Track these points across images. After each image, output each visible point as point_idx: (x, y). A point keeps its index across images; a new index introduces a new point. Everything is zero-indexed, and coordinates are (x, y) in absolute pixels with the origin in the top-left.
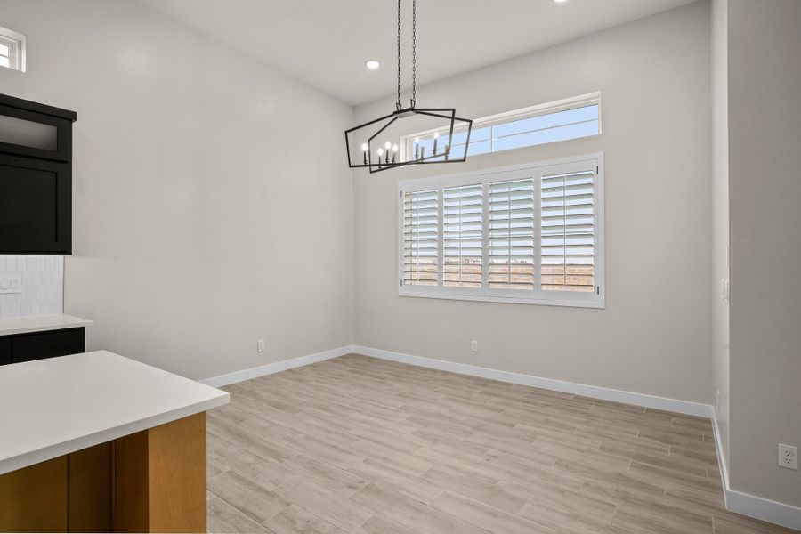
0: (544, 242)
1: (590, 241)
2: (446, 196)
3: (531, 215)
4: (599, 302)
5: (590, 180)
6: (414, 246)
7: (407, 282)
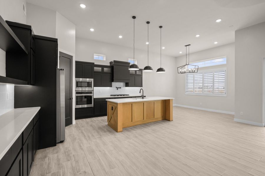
0: (215, 84)
1: (224, 84)
2: (195, 75)
3: (212, 79)
4: (225, 95)
5: (224, 73)
6: (188, 85)
7: (187, 92)
